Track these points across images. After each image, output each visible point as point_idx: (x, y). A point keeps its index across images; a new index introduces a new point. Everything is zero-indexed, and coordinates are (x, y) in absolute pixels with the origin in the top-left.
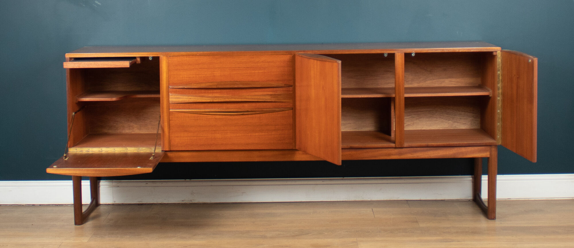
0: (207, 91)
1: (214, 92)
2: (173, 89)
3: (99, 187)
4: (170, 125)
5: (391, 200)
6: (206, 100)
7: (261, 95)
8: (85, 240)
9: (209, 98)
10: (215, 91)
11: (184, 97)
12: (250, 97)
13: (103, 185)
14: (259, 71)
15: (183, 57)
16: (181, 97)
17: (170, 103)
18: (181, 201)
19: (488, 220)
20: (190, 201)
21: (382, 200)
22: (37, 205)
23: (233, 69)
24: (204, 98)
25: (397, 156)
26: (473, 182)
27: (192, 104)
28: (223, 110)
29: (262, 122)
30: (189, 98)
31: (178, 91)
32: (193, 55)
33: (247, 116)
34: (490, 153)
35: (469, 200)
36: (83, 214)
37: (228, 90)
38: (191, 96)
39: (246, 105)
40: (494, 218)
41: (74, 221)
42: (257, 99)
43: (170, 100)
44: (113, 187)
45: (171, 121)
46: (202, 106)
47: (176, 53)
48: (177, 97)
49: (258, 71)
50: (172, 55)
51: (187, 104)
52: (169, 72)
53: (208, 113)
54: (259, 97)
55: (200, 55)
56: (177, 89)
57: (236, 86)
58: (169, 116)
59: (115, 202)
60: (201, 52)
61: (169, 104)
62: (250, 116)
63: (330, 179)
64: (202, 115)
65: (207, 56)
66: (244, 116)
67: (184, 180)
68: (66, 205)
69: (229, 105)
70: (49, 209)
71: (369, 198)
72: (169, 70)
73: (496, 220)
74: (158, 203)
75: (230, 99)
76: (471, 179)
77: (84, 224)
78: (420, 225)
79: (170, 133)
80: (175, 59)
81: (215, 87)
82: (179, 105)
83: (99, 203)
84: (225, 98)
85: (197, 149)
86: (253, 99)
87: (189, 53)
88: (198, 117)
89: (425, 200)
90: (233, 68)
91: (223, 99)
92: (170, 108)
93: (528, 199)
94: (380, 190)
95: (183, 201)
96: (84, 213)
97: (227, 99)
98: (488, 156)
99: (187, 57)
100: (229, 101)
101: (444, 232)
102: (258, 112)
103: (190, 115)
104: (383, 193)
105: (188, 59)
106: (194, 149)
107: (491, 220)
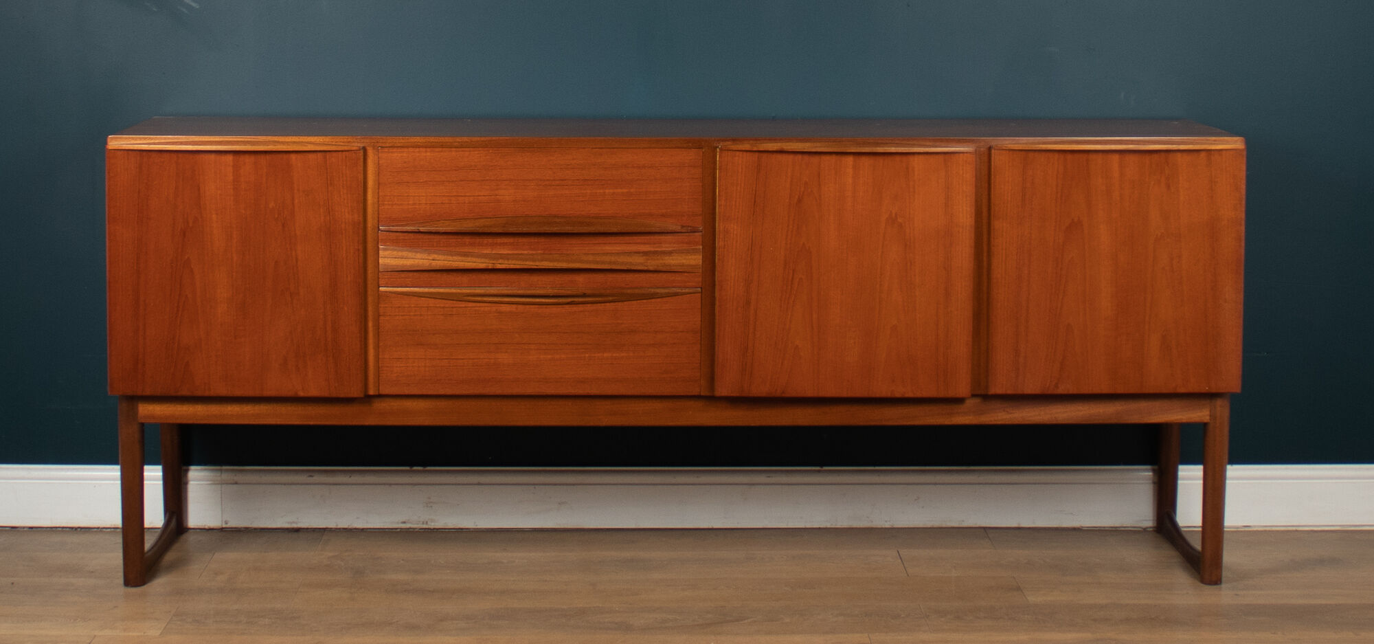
0: (478, 240)
1: (496, 243)
2: (391, 234)
3: (186, 483)
4: (379, 329)
5: (944, 526)
6: (475, 264)
7: (618, 254)
8: (153, 630)
9: (483, 260)
10: (499, 240)
11: (419, 256)
12: (591, 258)
13: (198, 480)
14: (616, 191)
15: (417, 150)
16: (410, 254)
17: (381, 270)
18: (398, 523)
19: (1202, 585)
20: (423, 523)
21: (921, 525)
22: (24, 528)
23: (547, 183)
24: (469, 259)
25: (971, 418)
26: (1154, 483)
27: (438, 275)
28: (521, 292)
29: (622, 324)
30: (431, 258)
31: (401, 238)
32: (442, 146)
33: (581, 308)
34: (1210, 412)
35: (1145, 530)
36: (146, 555)
37: (533, 240)
38: (436, 254)
39: (580, 278)
40: (1216, 581)
41: (121, 574)
42: (610, 263)
43: (381, 261)
44: (222, 484)
45: (381, 318)
46: (465, 278)
47: (399, 141)
48: (400, 254)
49: (611, 191)
50: (388, 145)
51: (426, 275)
52: (379, 189)
53: (479, 299)
54: (613, 259)
55: (462, 146)
56: (401, 234)
57: (555, 229)
58: (379, 303)
59: (226, 523)
60: (465, 139)
61: (379, 271)
62: (589, 307)
63: (788, 471)
64: (463, 304)
65: (480, 149)
66: (575, 308)
67: (408, 468)
68: (98, 528)
69: (535, 278)
70: (56, 538)
71: (886, 521)
72: (379, 184)
73: (1223, 586)
74: (339, 527)
75: (537, 263)
76: (1151, 474)
77: (149, 584)
78: (1028, 598)
79: (380, 350)
80: (396, 156)
81: (500, 231)
82: (403, 275)
83: (185, 525)
84: (527, 260)
85: (449, 392)
86: (597, 263)
87: (432, 139)
88: (454, 309)
89: (1029, 528)
90: (548, 180)
91: (519, 262)
92: (381, 282)
93: (1294, 529)
94: (916, 500)
95: (404, 523)
96: (149, 554)
97: (531, 263)
98: (1206, 419)
99: (428, 150)
100: (536, 267)
101: (1095, 620)
102: (611, 298)
103: (431, 302)
104: (923, 507)
105: (429, 154)
106: (442, 392)
107: (1210, 587)
